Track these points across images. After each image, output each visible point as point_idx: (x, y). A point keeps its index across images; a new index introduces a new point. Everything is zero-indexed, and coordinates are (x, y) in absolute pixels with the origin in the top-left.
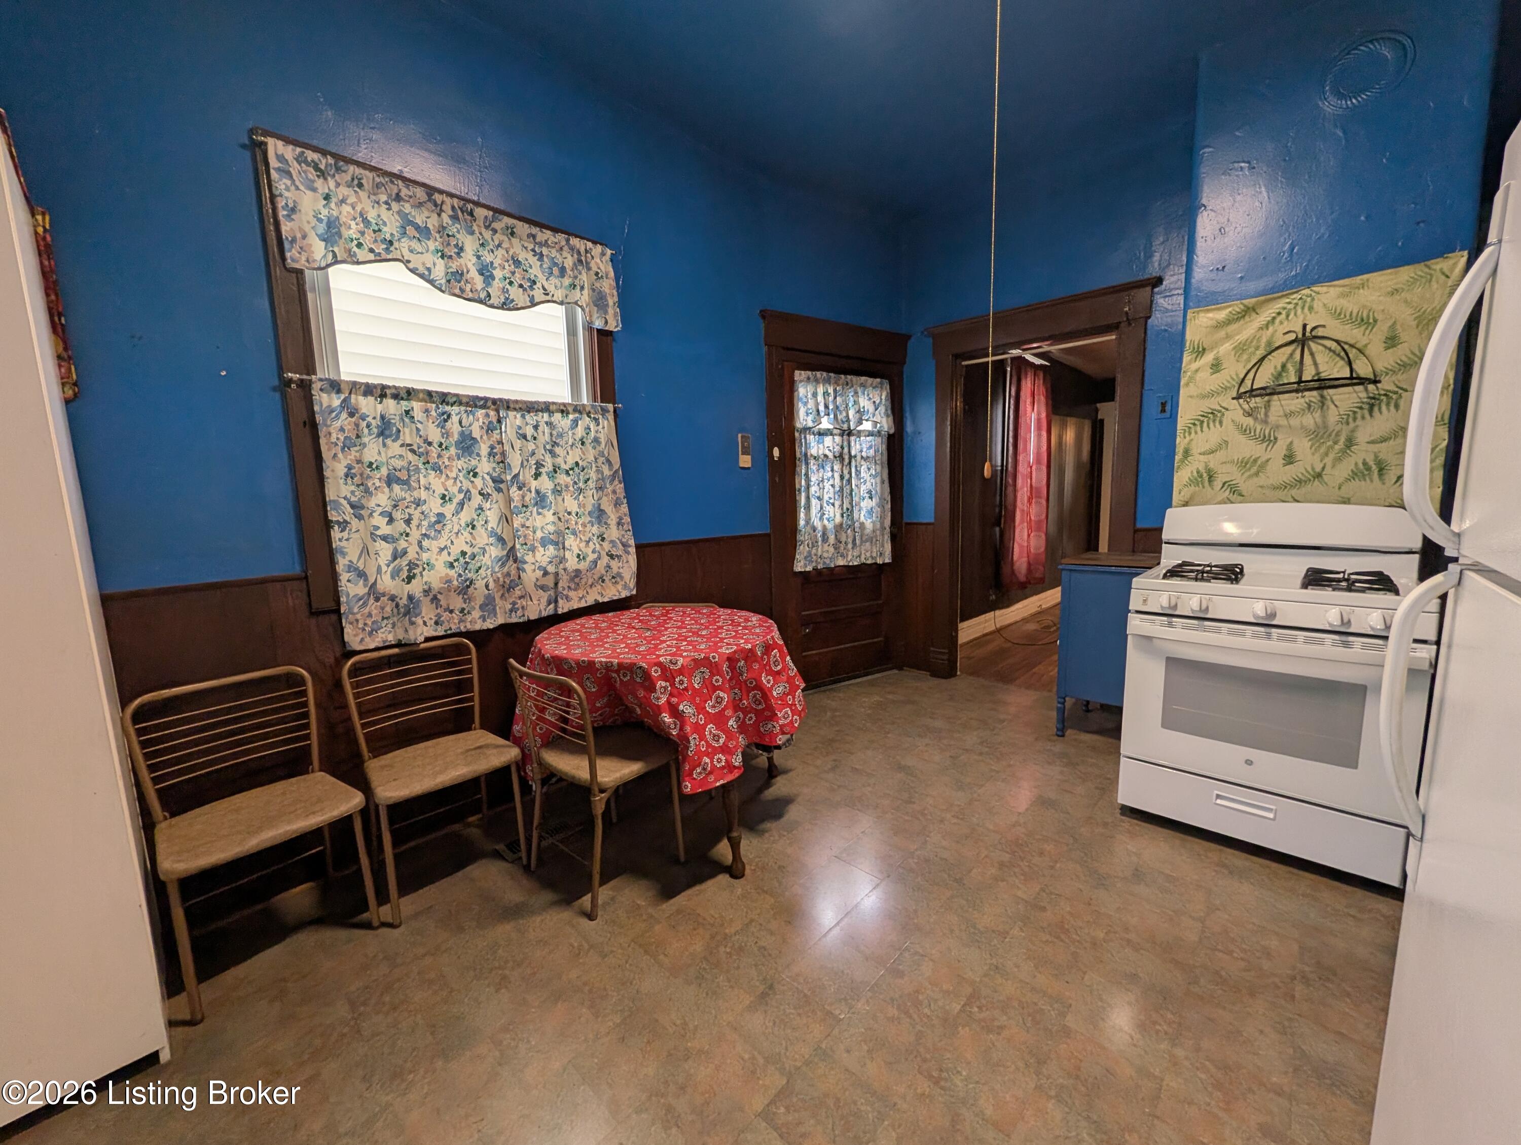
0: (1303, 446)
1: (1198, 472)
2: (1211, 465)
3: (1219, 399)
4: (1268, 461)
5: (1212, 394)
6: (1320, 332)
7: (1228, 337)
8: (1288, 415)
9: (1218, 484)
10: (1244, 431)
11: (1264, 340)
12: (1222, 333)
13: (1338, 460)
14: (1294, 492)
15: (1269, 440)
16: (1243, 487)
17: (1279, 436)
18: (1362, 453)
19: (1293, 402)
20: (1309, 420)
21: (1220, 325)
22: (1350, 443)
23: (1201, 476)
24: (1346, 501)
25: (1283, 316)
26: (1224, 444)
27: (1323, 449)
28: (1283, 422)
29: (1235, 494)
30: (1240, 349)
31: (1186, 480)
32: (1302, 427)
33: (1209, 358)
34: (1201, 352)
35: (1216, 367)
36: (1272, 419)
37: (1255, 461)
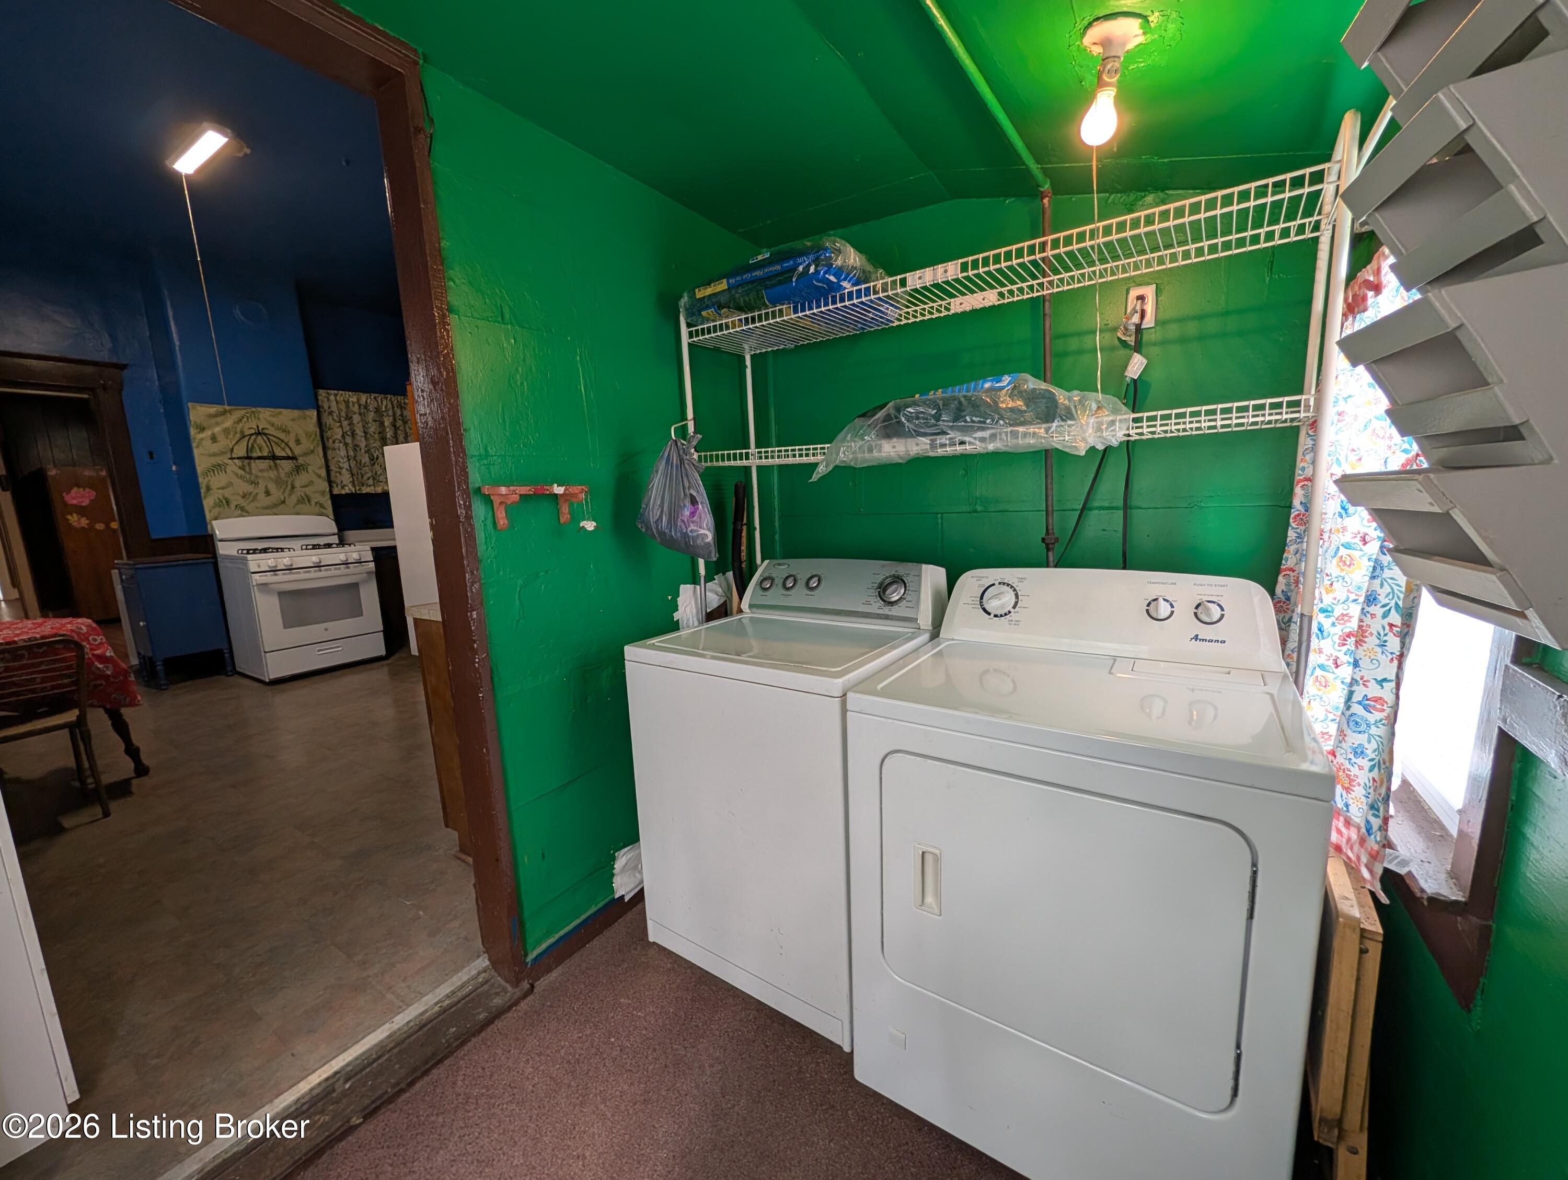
0: (272, 487)
1: (219, 499)
2: (226, 495)
3: (221, 458)
4: (257, 494)
5: (214, 455)
6: (266, 431)
7: (217, 424)
8: (262, 471)
9: (233, 506)
10: (241, 477)
11: (238, 430)
12: (213, 421)
13: (290, 495)
14: (275, 510)
15: (255, 483)
16: (247, 508)
17: (260, 482)
18: (299, 492)
19: (264, 464)
20: (273, 474)
21: (211, 416)
22: (293, 487)
23: (222, 502)
24: (298, 514)
25: (245, 419)
26: (230, 484)
27: (282, 490)
28: (259, 474)
29: (244, 512)
30: (226, 431)
31: (212, 504)
32: (270, 477)
33: (208, 433)
34: (202, 429)
35: (214, 439)
36: (253, 472)
37: (251, 493)
